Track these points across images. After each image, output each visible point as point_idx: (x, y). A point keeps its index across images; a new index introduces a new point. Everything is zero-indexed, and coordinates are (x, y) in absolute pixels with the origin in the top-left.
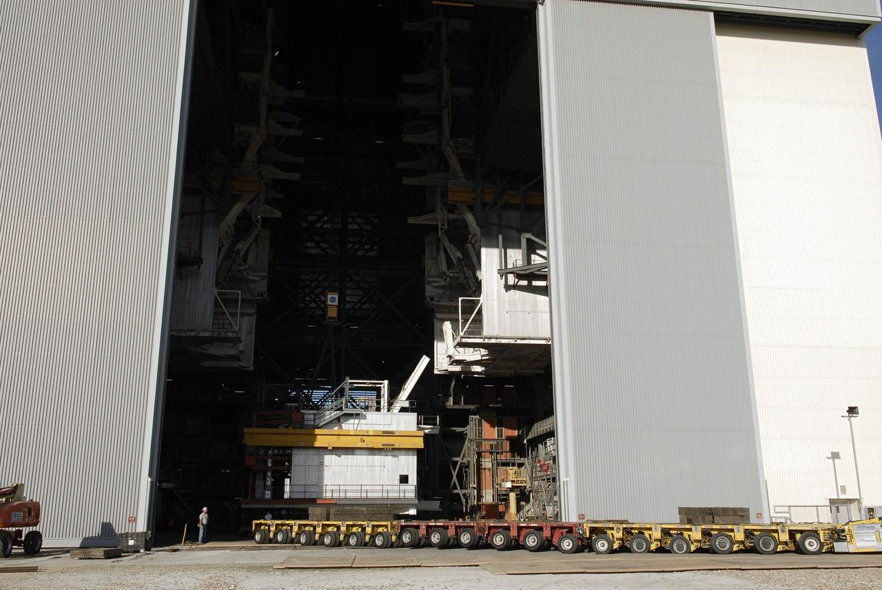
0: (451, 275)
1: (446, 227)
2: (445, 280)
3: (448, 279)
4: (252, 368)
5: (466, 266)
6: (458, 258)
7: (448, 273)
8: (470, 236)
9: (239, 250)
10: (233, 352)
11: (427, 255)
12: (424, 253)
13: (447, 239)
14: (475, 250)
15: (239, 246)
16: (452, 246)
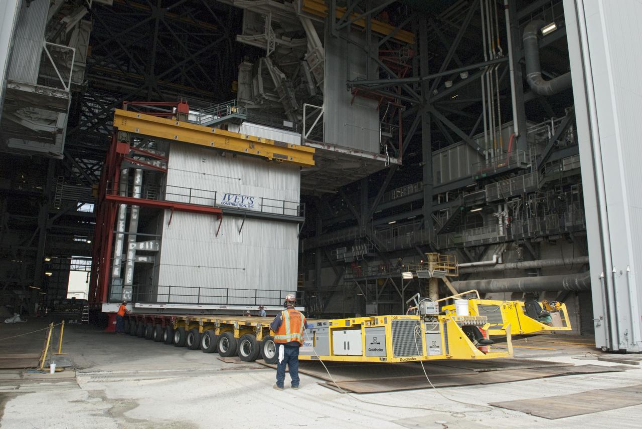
0: (267, 98)
1: (274, 50)
2: (259, 103)
3: (262, 102)
4: (62, 157)
5: (290, 87)
6: (283, 78)
7: (264, 96)
8: (306, 55)
9: (65, 23)
10: (50, 129)
11: (240, 80)
12: (237, 80)
13: (270, 62)
14: (310, 68)
15: (66, 19)
16: (276, 69)
